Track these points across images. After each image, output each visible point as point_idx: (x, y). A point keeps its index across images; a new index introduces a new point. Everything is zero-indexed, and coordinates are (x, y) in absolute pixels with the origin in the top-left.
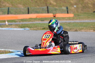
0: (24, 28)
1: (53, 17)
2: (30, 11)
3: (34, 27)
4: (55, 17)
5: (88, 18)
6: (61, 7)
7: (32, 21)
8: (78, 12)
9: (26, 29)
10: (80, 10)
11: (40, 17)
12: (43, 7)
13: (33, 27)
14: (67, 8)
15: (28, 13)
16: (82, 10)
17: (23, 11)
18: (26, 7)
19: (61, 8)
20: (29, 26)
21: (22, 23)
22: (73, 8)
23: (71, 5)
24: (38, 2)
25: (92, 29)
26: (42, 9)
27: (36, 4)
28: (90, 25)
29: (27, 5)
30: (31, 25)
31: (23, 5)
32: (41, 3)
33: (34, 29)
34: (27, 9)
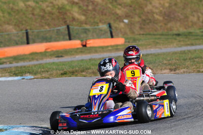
0: (21, 76)
1: (81, 46)
2: (30, 37)
3: (43, 72)
4: (85, 48)
5: (156, 44)
6: (97, 24)
7: (37, 60)
8: (133, 33)
9: (26, 78)
10: (137, 28)
11: (54, 50)
12: (59, 28)
13: (40, 73)
14: (110, 27)
15: (28, 43)
16: (141, 28)
17: (16, 39)
18: (22, 30)
19: (96, 27)
20: (31, 71)
21: (15, 64)
22: (122, 25)
23: (117, 18)
24: (48, 18)
25: (167, 67)
26: (56, 31)
27: (43, 21)
28: (161, 60)
29: (23, 25)
30: (35, 69)
31: (15, 25)
32: (53, 19)
33: (44, 75)
34: (24, 33)
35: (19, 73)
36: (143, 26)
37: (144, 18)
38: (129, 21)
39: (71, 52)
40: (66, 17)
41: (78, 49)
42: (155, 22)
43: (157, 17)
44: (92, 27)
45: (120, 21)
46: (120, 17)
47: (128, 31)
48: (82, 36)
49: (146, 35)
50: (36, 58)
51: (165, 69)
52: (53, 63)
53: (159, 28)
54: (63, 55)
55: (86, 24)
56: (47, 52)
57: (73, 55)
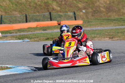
0: (22, 40)
1: (57, 25)
2: (28, 19)
3: (35, 38)
4: (59, 25)
5: (101, 24)
6: (67, 12)
7: (32, 32)
8: (88, 18)
9: (25, 41)
10: (90, 16)
11: (42, 26)
12: (45, 14)
13: (33, 38)
14: (75, 14)
15: (26, 22)
16: (92, 15)
18: (23, 14)
19: (66, 14)
20: (28, 37)
21: (18, 34)
22: (81, 13)
23: (79, 9)
24: (38, 8)
25: (108, 37)
26: (43, 16)
27: (35, 10)
28: (104, 33)
29: (24, 11)
30: (31, 36)
31: (19, 12)
32: (41, 9)
33: (35, 40)
34: (24, 16)
35: (21, 38)
36: (93, 14)
37: (94, 9)
38: (86, 11)
39: (52, 27)
40: (49, 8)
41: (55, 26)
42: (101, 12)
43: (102, 9)
44: (64, 14)
45: (80, 11)
46: (80, 8)
47: (85, 17)
48: (58, 19)
49: (95, 19)
50: (31, 30)
51: (106, 37)
52: (41, 33)
53: (103, 16)
54: (47, 29)
55: (60, 12)
56: (37, 27)
57: (52, 29)
